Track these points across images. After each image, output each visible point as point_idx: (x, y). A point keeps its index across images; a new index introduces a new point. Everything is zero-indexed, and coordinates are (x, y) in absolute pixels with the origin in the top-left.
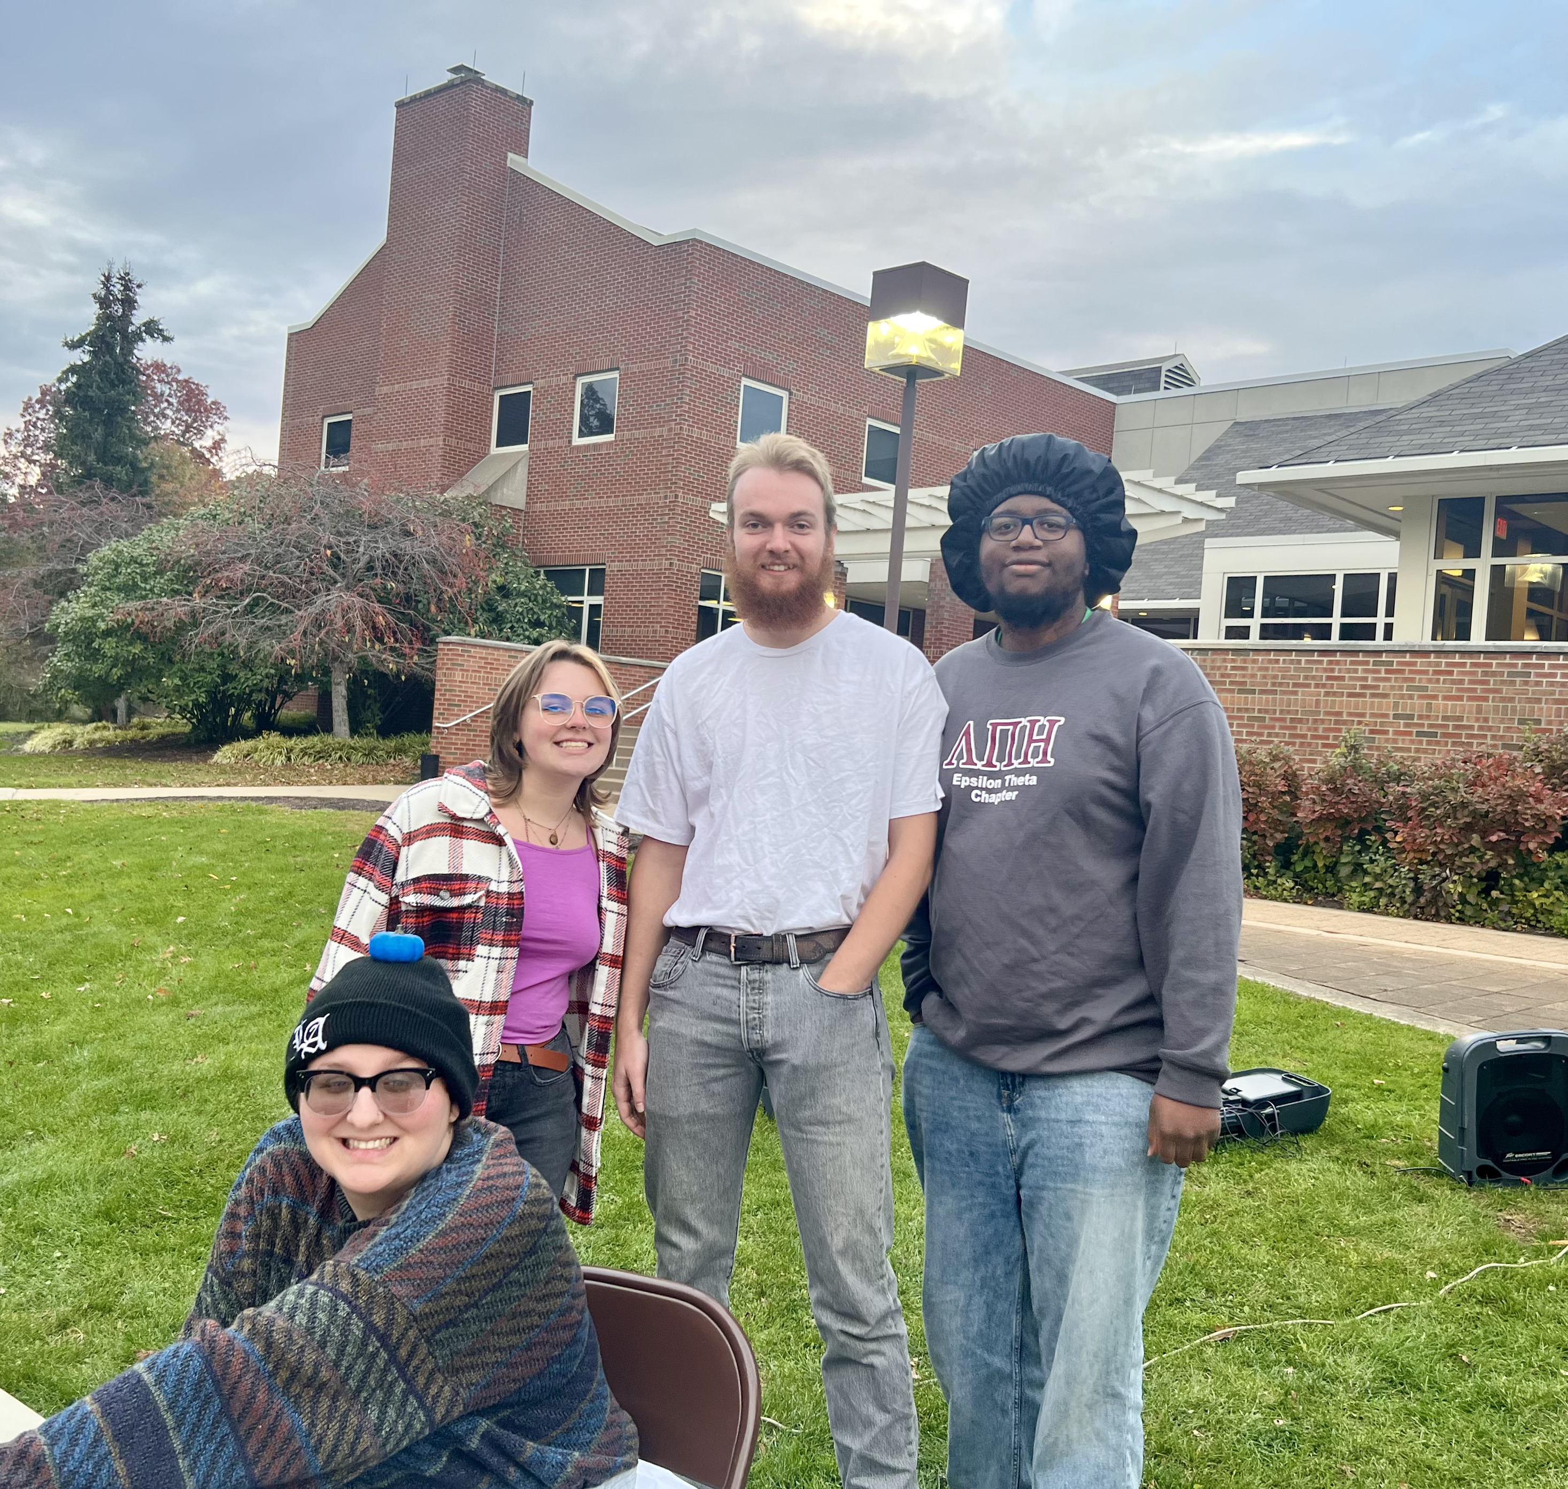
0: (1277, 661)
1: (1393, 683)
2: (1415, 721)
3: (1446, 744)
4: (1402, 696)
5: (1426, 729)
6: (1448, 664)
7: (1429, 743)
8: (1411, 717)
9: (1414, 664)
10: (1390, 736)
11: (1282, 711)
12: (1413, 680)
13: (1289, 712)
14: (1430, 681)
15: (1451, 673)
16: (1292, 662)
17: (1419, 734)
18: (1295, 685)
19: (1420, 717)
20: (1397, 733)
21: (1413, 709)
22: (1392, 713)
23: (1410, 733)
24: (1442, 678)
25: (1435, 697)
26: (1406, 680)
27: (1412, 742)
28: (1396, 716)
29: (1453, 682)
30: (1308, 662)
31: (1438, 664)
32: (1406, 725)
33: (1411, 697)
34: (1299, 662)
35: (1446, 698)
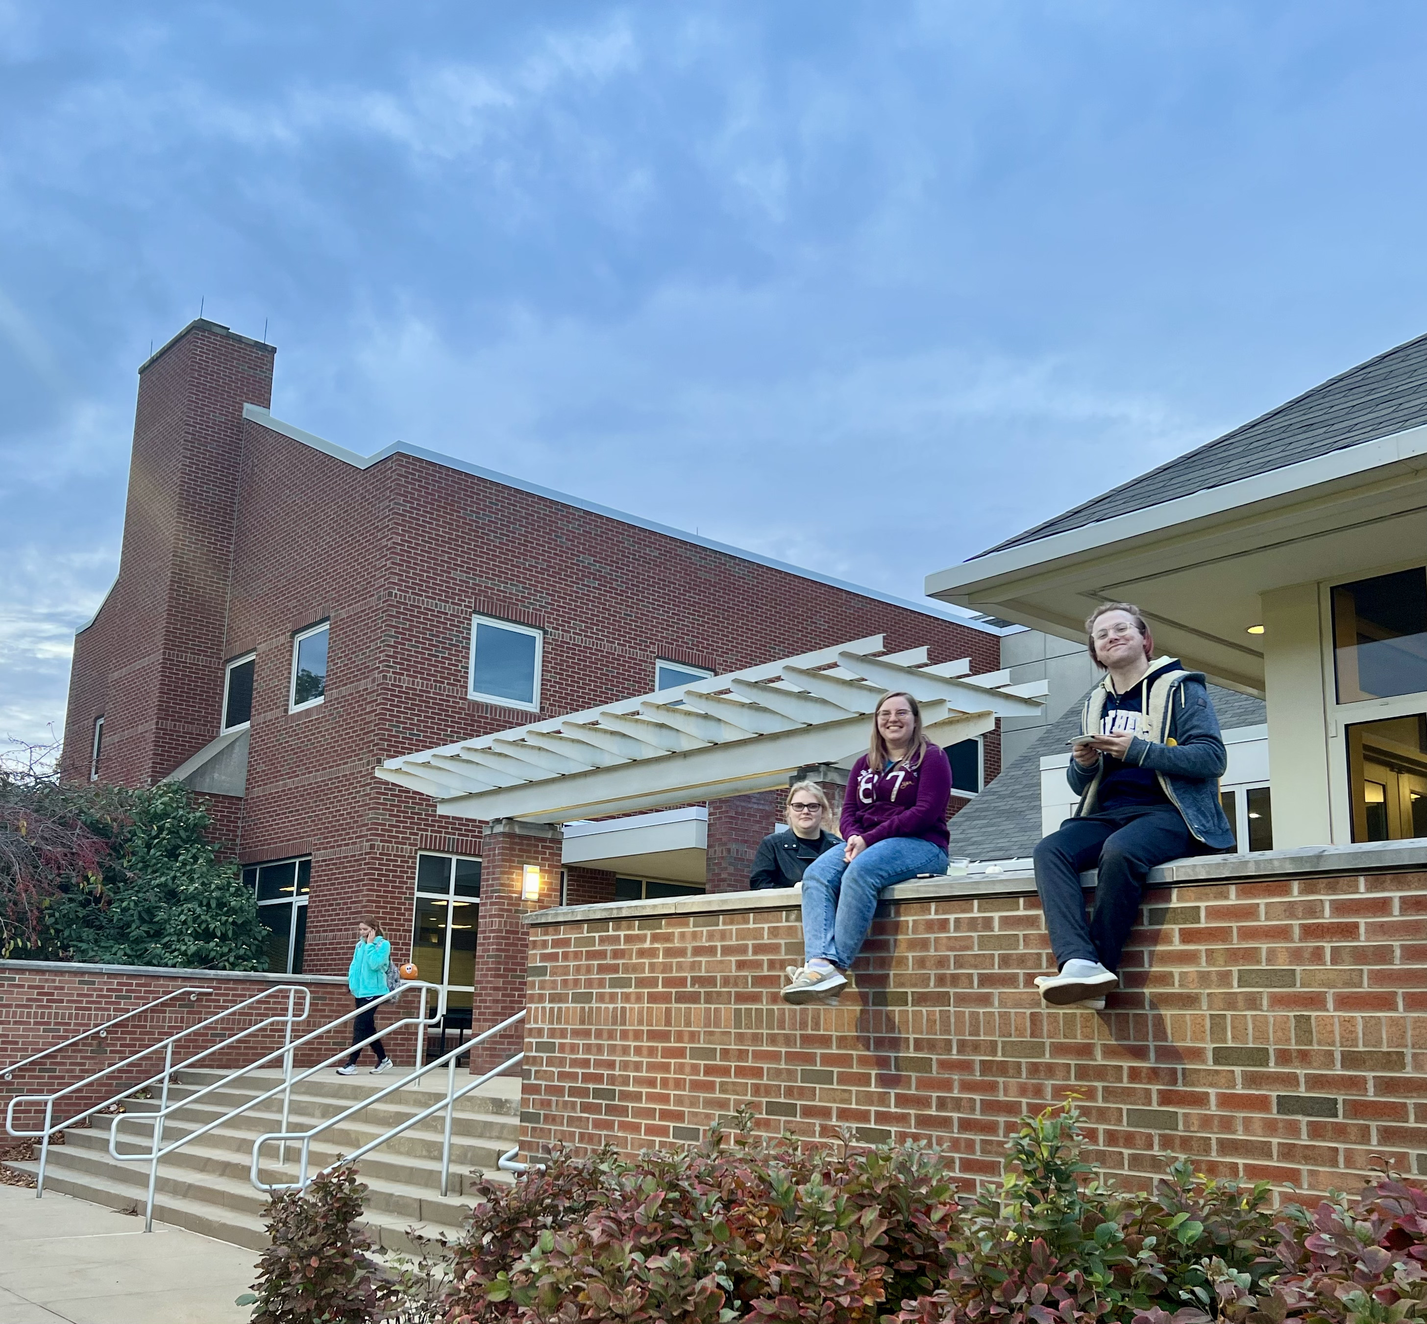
0: (943, 925)
1: (1204, 967)
2: (1272, 1068)
3: (1364, 1135)
4: (1231, 1002)
5: (1302, 1092)
6: (1339, 908)
7: (1316, 1131)
8: (1259, 1056)
9: (1250, 912)
10: (1213, 1109)
11: (962, 1046)
12: (1251, 955)
13: (976, 1047)
14: (1296, 955)
15: (1350, 931)
16: (972, 924)
17: (1285, 1105)
18: (985, 980)
19: (1284, 1057)
20: (1226, 1101)
21: (1261, 1033)
22: (1210, 1046)
23: (1262, 1103)
24: (1327, 946)
25: (1316, 1001)
26: (1234, 956)
27: (1271, 1127)
28: (1221, 1055)
29: (1360, 956)
30: (1006, 922)
31: (1312, 909)
32: (1251, 1080)
33: (1253, 1002)
34: (988, 923)
35: (1343, 1002)
